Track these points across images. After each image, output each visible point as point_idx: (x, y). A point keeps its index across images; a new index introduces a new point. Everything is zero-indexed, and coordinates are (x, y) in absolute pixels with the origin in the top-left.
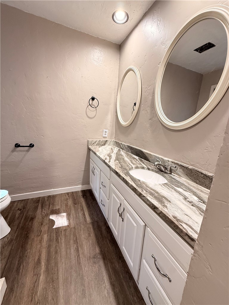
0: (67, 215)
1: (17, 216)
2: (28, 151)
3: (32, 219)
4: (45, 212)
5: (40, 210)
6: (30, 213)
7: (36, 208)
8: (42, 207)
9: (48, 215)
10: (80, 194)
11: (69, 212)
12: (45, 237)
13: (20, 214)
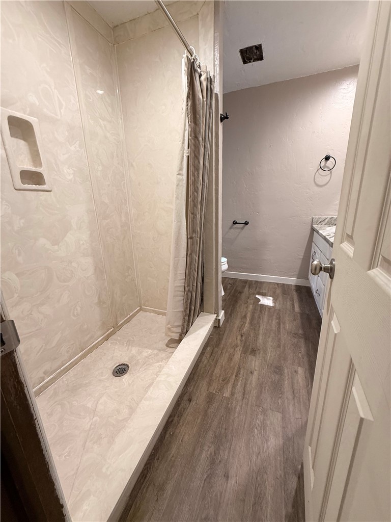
0: (273, 299)
1: (228, 287)
2: (243, 228)
3: (240, 293)
4: (252, 291)
5: (248, 289)
6: (239, 289)
7: (244, 287)
8: (249, 287)
9: (254, 294)
10: (294, 288)
11: (276, 298)
12: (251, 307)
13: (231, 287)
